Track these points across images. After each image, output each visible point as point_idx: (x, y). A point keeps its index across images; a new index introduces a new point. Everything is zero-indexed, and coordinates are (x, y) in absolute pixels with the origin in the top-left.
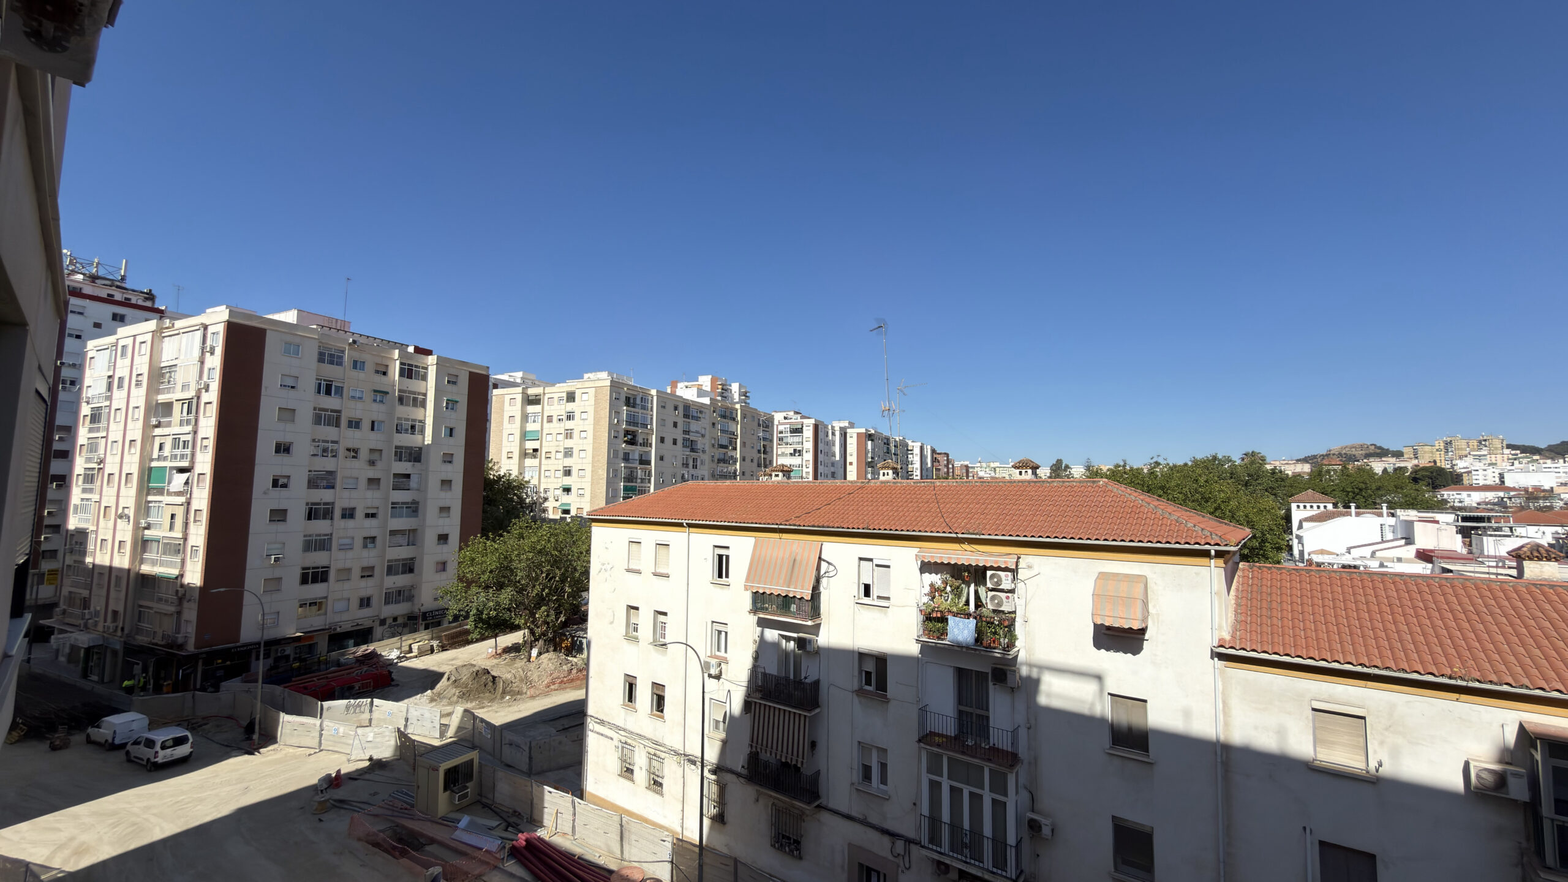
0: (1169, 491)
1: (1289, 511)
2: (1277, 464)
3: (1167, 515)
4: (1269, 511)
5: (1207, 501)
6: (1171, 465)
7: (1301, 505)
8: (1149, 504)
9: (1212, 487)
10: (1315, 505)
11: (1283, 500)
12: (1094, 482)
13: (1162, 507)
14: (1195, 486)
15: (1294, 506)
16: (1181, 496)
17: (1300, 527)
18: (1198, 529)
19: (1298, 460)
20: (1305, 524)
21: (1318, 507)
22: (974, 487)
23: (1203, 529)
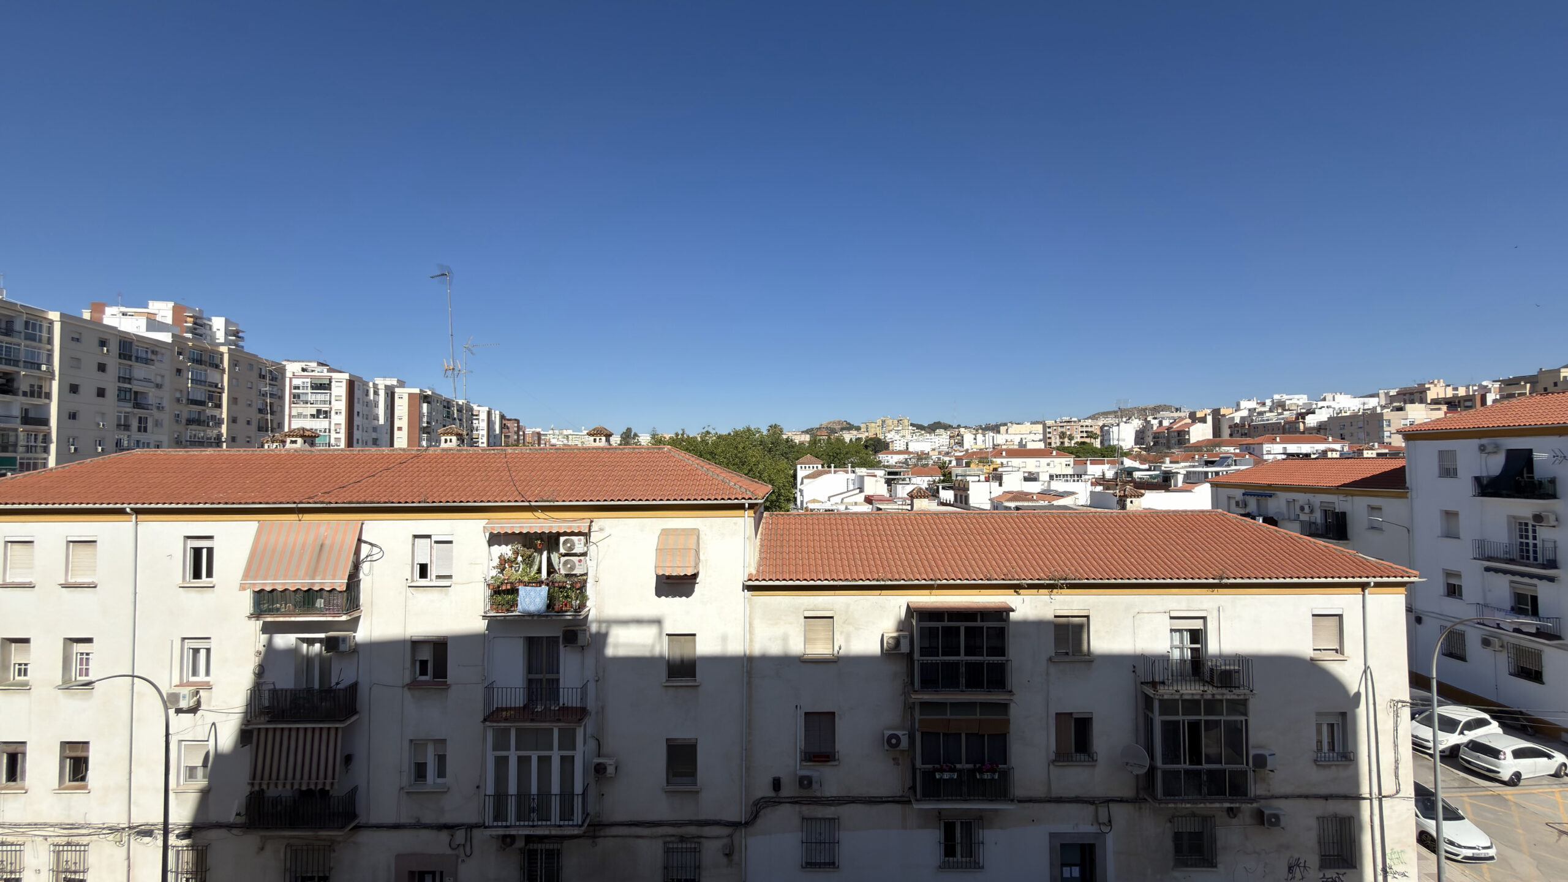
0: (717, 456)
1: (795, 471)
2: (790, 434)
3: (715, 476)
4: (783, 471)
5: (743, 465)
6: (718, 434)
7: (802, 466)
8: (702, 467)
9: (747, 452)
10: (811, 466)
11: (792, 462)
12: (659, 449)
13: (712, 470)
14: (735, 451)
15: (799, 467)
16: (725, 460)
17: (802, 483)
18: (737, 486)
19: (802, 432)
20: (805, 480)
21: (813, 467)
22: (548, 454)
23: (740, 487)
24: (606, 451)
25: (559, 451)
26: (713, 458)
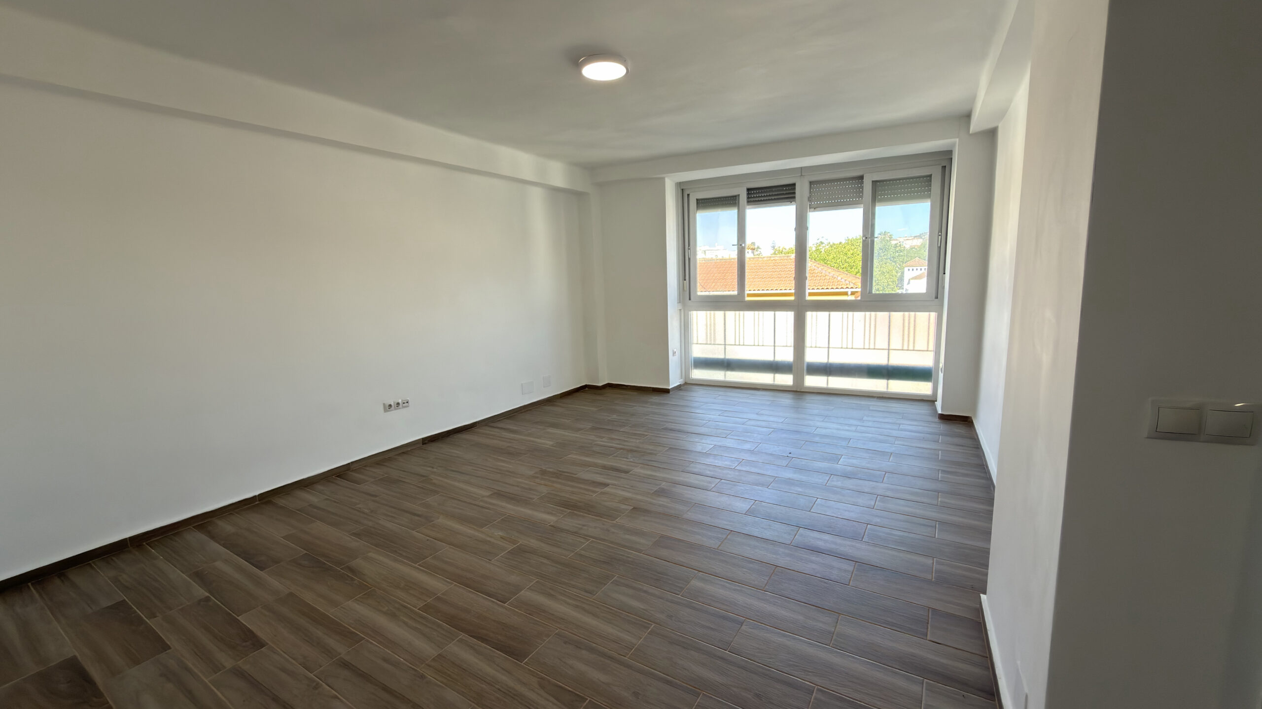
0: (828, 262)
1: (903, 273)
2: (901, 240)
3: (827, 274)
4: (888, 272)
5: (851, 268)
6: (831, 244)
7: (911, 268)
8: (818, 268)
9: (856, 258)
10: (919, 268)
11: (900, 265)
12: (788, 256)
13: (825, 269)
14: (845, 257)
15: (906, 269)
16: (836, 265)
17: (909, 283)
18: (843, 280)
19: (915, 237)
20: (911, 281)
21: (921, 269)
22: (716, 263)
23: (845, 280)
24: (752, 259)
25: (722, 261)
26: (825, 263)
